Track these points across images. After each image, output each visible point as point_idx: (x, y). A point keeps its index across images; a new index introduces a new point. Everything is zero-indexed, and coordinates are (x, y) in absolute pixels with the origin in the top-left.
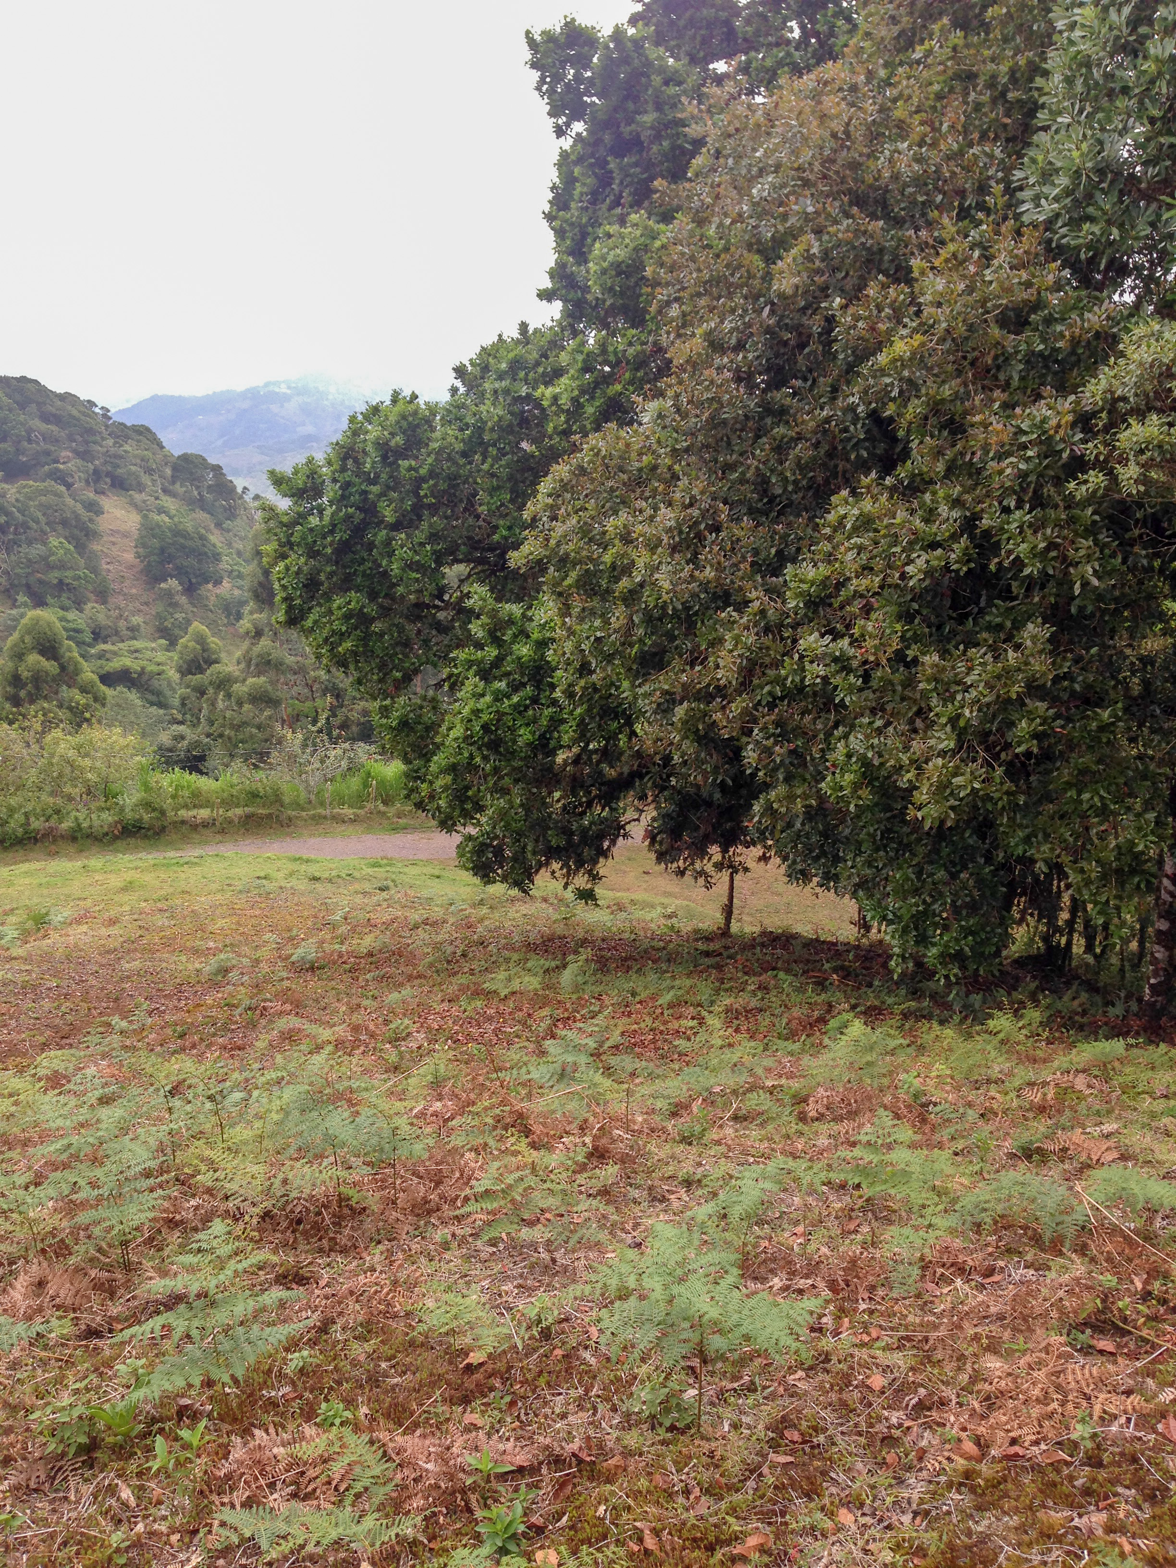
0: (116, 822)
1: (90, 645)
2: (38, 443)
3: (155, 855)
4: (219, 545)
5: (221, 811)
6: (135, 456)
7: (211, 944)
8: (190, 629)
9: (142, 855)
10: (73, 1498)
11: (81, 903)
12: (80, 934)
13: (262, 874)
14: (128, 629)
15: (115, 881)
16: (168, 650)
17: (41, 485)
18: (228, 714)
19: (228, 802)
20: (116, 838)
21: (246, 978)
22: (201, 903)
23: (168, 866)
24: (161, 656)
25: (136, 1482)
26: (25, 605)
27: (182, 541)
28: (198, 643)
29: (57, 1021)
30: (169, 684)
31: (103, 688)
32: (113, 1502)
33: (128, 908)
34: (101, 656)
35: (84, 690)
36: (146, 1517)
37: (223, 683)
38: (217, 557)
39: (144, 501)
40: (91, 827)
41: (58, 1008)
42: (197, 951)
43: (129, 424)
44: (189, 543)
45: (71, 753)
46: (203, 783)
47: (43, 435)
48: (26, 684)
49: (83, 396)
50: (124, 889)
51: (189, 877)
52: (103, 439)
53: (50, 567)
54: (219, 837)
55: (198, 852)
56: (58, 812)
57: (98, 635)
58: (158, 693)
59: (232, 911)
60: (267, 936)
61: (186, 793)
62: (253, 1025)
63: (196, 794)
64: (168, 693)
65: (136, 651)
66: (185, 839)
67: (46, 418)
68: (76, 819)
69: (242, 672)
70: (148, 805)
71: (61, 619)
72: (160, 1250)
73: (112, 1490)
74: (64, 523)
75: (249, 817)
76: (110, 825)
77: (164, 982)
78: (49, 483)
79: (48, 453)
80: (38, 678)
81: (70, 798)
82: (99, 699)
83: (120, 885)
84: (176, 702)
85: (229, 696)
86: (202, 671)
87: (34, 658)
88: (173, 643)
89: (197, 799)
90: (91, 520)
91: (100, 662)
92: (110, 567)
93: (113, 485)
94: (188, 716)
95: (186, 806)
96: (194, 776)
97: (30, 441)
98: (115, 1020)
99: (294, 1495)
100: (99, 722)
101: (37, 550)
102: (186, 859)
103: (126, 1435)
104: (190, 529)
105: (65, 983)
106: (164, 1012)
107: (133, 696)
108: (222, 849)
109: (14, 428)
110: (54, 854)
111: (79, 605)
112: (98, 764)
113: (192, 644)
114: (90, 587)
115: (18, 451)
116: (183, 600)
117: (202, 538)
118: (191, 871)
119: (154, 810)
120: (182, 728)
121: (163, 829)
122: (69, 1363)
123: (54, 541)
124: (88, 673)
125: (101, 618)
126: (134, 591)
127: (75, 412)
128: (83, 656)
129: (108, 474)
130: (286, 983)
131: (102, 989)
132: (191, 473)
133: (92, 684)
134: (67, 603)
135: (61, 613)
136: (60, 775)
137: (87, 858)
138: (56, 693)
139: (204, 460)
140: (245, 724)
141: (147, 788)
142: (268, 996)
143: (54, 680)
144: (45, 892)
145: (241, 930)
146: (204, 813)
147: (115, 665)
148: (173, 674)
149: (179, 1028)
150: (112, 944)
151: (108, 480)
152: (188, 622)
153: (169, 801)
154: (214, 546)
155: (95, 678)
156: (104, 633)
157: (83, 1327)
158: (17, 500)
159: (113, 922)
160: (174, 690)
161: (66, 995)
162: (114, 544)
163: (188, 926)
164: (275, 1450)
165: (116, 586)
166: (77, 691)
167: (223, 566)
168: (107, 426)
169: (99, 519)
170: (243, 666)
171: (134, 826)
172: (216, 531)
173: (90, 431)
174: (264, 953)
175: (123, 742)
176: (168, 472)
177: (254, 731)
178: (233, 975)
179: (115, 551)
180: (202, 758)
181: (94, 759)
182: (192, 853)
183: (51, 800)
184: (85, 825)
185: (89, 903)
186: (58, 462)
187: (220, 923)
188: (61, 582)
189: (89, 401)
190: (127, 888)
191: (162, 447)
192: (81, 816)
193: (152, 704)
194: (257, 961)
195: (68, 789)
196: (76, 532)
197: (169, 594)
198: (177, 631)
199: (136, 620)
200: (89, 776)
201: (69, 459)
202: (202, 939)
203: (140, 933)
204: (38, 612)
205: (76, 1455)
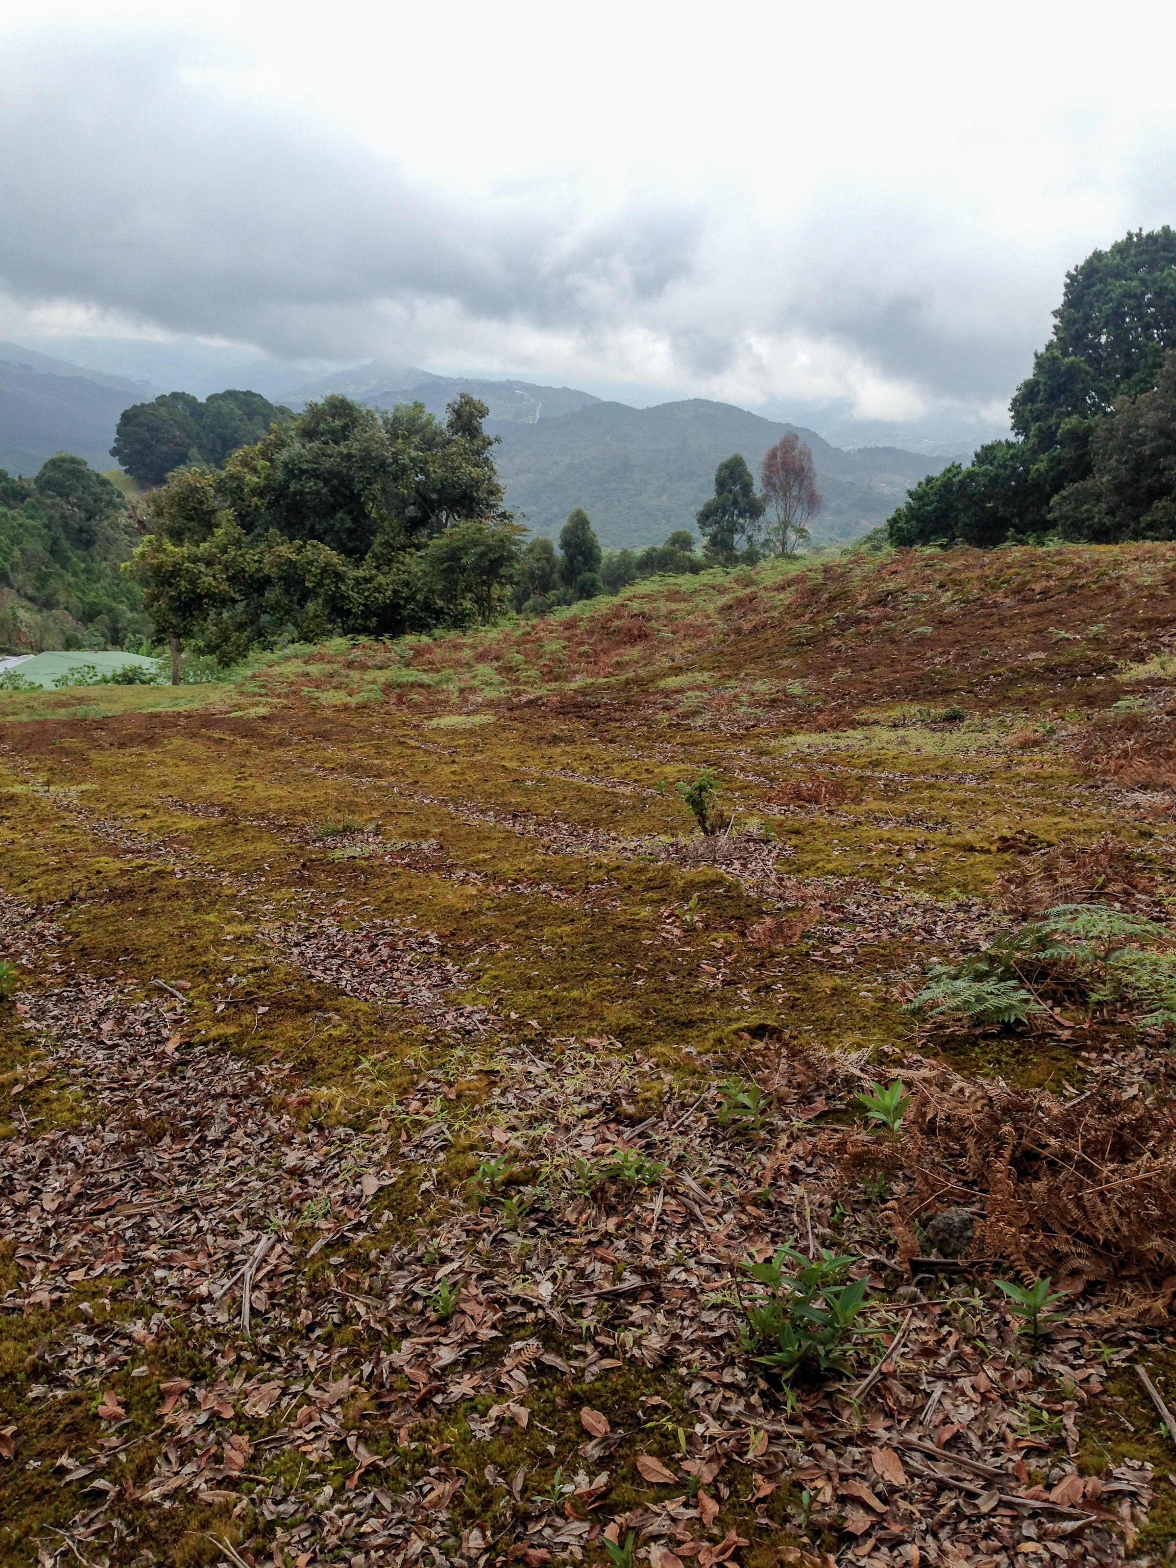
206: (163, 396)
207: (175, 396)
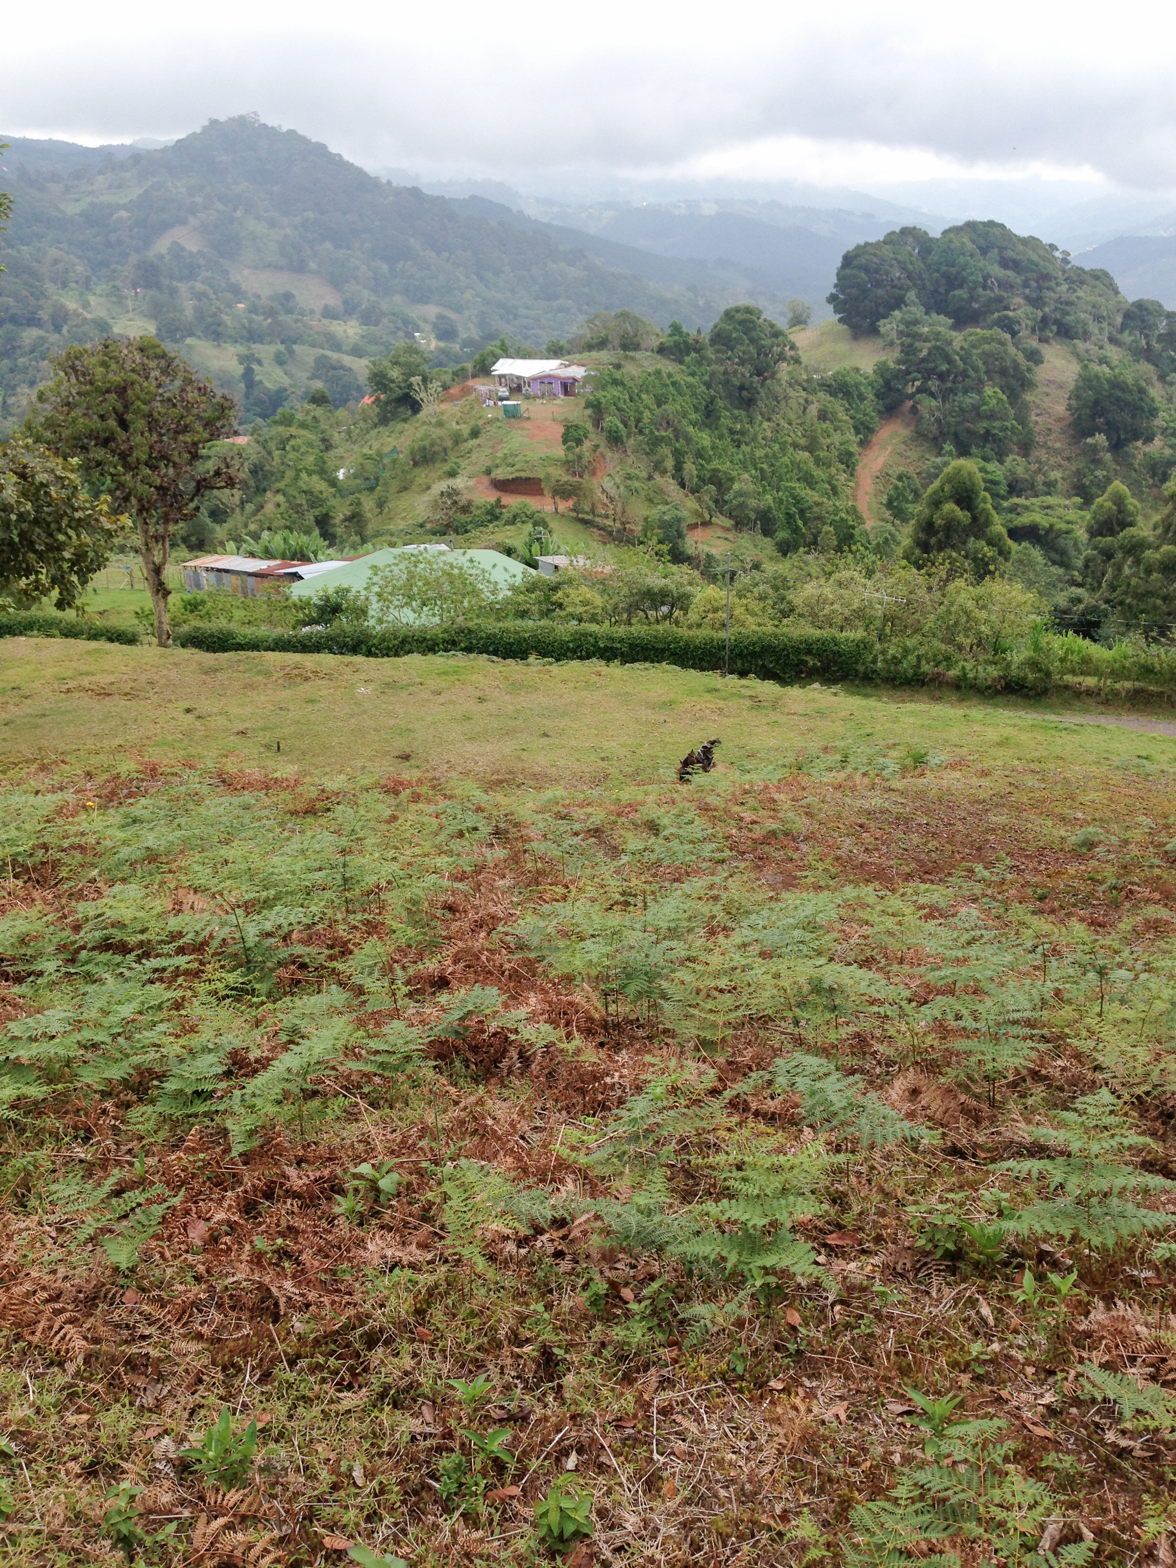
0: (1000, 677)
1: (1004, 498)
2: (992, 290)
3: (1035, 716)
4: (1158, 399)
5: (1109, 682)
6: (1087, 303)
7: (1080, 815)
8: (1110, 489)
9: (1022, 713)
10: (934, 1294)
11: (957, 750)
12: (952, 779)
13: (1144, 754)
14: (1045, 484)
15: (992, 735)
16: (1081, 509)
17: (987, 333)
18: (1134, 581)
19: (1118, 674)
20: (997, 693)
21: (1112, 856)
22: (1075, 771)
23: (1045, 728)
24: (1072, 515)
25: (994, 1303)
26: (950, 453)
27: (1119, 393)
28: (1115, 504)
29: (923, 856)
30: (1076, 544)
31: (1010, 542)
32: (973, 1313)
33: (1000, 763)
34: (1013, 509)
35: (990, 543)
36: (1003, 1340)
37: (1135, 548)
38: (1153, 412)
39: (1087, 351)
40: (975, 678)
41: (926, 844)
42: (1064, 819)
43: (1087, 268)
44: (1128, 397)
45: (970, 605)
46: (1095, 650)
47: (998, 281)
48: (938, 532)
49: (1045, 240)
50: (1000, 744)
51: (1067, 744)
52: (1058, 284)
53: (980, 416)
54: (1102, 708)
55: (1079, 719)
56: (947, 659)
57: (1014, 488)
58: (1063, 553)
59: (1106, 785)
60: (1141, 819)
61: (1076, 658)
62: (1116, 905)
63: (1086, 660)
64: (1074, 553)
65: (1048, 507)
66: (1067, 705)
67: (1005, 264)
68: (963, 668)
69: (1158, 537)
70: (1034, 665)
71: (982, 470)
72: (1023, 1096)
73: (972, 1303)
74: (1003, 372)
75: (1138, 692)
76: (994, 680)
77: (1027, 842)
78: (997, 332)
79: (999, 299)
80: (950, 526)
81: (960, 648)
82: (1004, 553)
83: (997, 739)
84: (1079, 563)
85: (1138, 562)
86: (1112, 533)
87: (950, 507)
88: (1088, 500)
89: (1087, 666)
90: (1029, 370)
91: (1010, 516)
92: (1039, 419)
93: (1058, 333)
94: (1089, 580)
95: (1073, 672)
96: (1088, 642)
97: (985, 288)
98: (979, 868)
99: (1153, 1378)
100: (1002, 576)
101: (971, 399)
102: (1066, 725)
103: (990, 1257)
104: (1130, 381)
105: (933, 822)
106: (1023, 871)
107: (1036, 554)
108: (1102, 720)
109: (972, 274)
110: (938, 699)
111: (1000, 457)
112: (993, 618)
113: (1109, 504)
114: (1015, 439)
115: (972, 298)
116: (1108, 456)
117: (1142, 391)
118: (1069, 737)
119: (1040, 670)
120: (1080, 591)
121: (1045, 692)
122: (935, 1171)
123: (988, 391)
124: (998, 527)
125: (1020, 471)
126: (1058, 445)
127: (1035, 257)
128: (995, 508)
129: (1057, 322)
130: (1157, 871)
131: (967, 836)
132: (1143, 321)
133: (1000, 537)
134: (990, 453)
135: (982, 463)
136: (956, 624)
137: (969, 707)
138: (964, 543)
139: (1160, 306)
140: (1149, 593)
141: (1037, 648)
142: (1136, 880)
143: (964, 531)
144: (926, 733)
145: (1113, 806)
146: (1090, 681)
147: (1025, 519)
148: (1082, 535)
149: (1039, 891)
150: (983, 795)
151: (1054, 328)
152: (1108, 481)
153: (1057, 664)
154: (1153, 400)
155: (1004, 531)
156: (1020, 486)
157: (949, 1144)
158: (962, 348)
159: (985, 774)
160: (1079, 552)
161: (934, 834)
162: (1047, 395)
163: (1058, 792)
164: (1138, 1328)
165: (1040, 439)
166: (983, 543)
167: (1159, 422)
168: (1064, 271)
169: (1036, 369)
170: (1159, 531)
171: (1017, 684)
172: (1158, 385)
173: (1046, 277)
174: (1137, 835)
175: (1021, 598)
176: (1119, 319)
177: (1159, 602)
178: (1100, 850)
179: (1047, 403)
180: (1097, 625)
181: (990, 612)
182: (1071, 719)
183: (943, 647)
184: (971, 675)
185: (964, 751)
186: (1007, 308)
187: (1093, 795)
188: (988, 431)
189: (1051, 245)
190: (1003, 743)
191: (1117, 293)
192: (968, 666)
193: (1054, 563)
194: (1126, 842)
195: (960, 639)
196: (1013, 382)
197: (1094, 449)
198: (1094, 490)
199: (1056, 475)
200: (983, 628)
201: (1020, 306)
202: (1070, 807)
203: (1010, 789)
204: (962, 462)
205: (943, 1257)
206: (893, 233)
207: (906, 232)
